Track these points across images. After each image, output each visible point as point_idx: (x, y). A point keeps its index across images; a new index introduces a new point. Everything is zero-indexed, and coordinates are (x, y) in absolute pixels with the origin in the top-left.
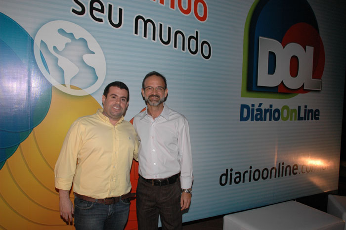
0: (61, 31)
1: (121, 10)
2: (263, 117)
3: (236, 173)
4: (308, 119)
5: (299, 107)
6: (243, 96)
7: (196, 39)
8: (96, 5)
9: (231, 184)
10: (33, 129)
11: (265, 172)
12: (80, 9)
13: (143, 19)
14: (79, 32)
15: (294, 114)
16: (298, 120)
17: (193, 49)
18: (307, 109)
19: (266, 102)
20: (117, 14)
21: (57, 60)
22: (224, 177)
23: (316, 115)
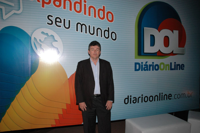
0: (43, 33)
1: (69, 21)
2: (148, 69)
3: (134, 98)
4: (177, 69)
5: (171, 63)
6: (135, 58)
7: (108, 31)
8: (58, 20)
9: (131, 103)
10: (31, 75)
11: (151, 98)
12: (51, 22)
13: (80, 24)
14: (50, 32)
15: (167, 67)
16: (171, 70)
17: (107, 36)
18: (176, 64)
19: (150, 61)
20: (67, 23)
21: (41, 45)
22: (127, 100)
23: (182, 67)
